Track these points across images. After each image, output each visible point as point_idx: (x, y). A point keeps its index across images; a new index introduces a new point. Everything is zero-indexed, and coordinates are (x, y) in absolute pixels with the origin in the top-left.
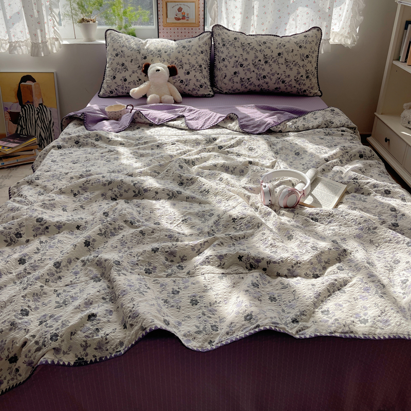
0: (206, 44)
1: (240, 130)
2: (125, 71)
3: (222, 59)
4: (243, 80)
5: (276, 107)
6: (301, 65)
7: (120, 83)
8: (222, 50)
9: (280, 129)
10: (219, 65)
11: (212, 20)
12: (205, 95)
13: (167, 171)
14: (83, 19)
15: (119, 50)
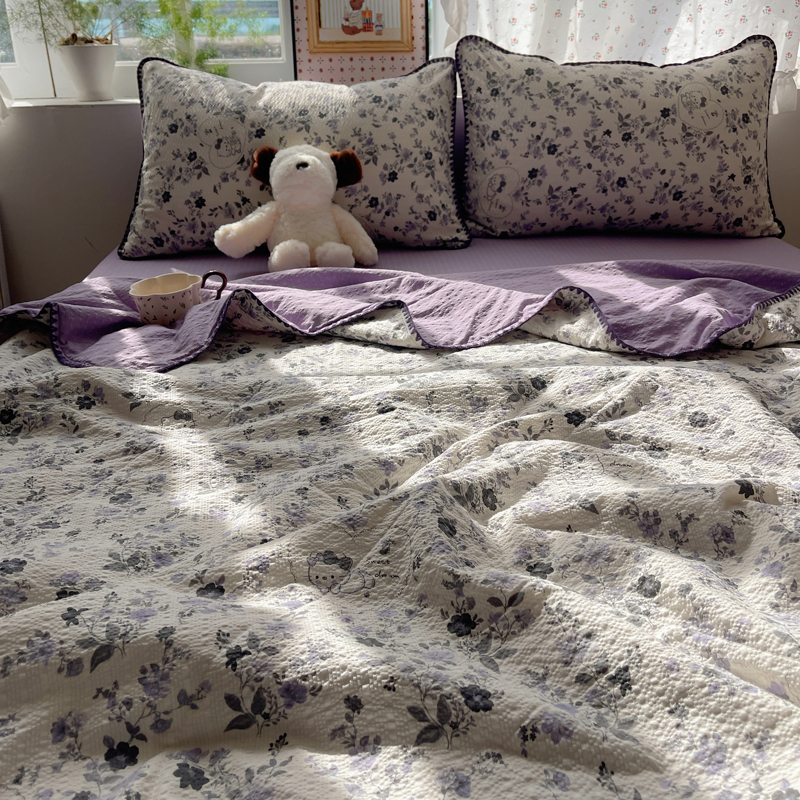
0: (441, 93)
1: (613, 345)
2: (199, 176)
3: (490, 133)
4: (557, 194)
5: (689, 266)
6: (730, 145)
7: (184, 212)
8: (489, 106)
9: (748, 338)
10: (481, 153)
11: (451, 26)
12: (445, 242)
13: (384, 552)
14: (74, 36)
15: (181, 114)
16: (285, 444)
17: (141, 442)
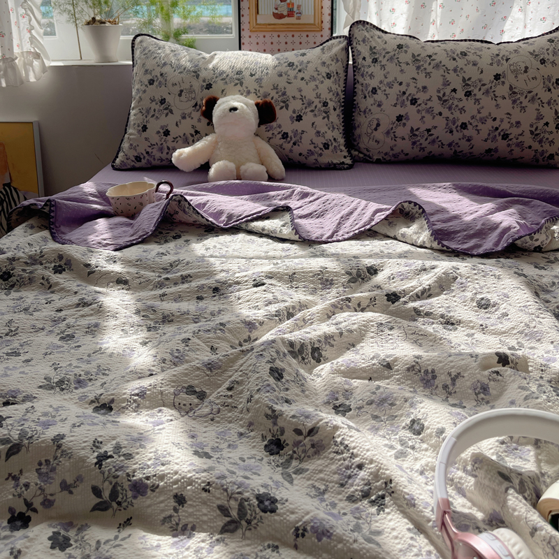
0: (337, 61)
1: (435, 245)
2: (167, 115)
3: (370, 89)
4: (417, 133)
5: (505, 189)
6: (545, 100)
8: (370, 70)
9: (537, 244)
10: (364, 103)
11: (349, 14)
12: (335, 164)
13: (230, 389)
14: (94, 19)
15: (157, 72)
16: (184, 306)
17: (89, 299)
